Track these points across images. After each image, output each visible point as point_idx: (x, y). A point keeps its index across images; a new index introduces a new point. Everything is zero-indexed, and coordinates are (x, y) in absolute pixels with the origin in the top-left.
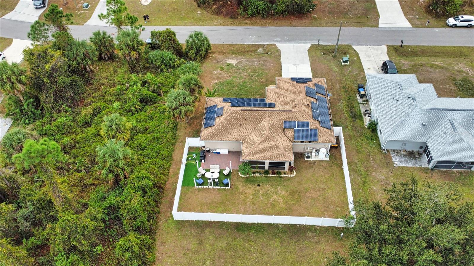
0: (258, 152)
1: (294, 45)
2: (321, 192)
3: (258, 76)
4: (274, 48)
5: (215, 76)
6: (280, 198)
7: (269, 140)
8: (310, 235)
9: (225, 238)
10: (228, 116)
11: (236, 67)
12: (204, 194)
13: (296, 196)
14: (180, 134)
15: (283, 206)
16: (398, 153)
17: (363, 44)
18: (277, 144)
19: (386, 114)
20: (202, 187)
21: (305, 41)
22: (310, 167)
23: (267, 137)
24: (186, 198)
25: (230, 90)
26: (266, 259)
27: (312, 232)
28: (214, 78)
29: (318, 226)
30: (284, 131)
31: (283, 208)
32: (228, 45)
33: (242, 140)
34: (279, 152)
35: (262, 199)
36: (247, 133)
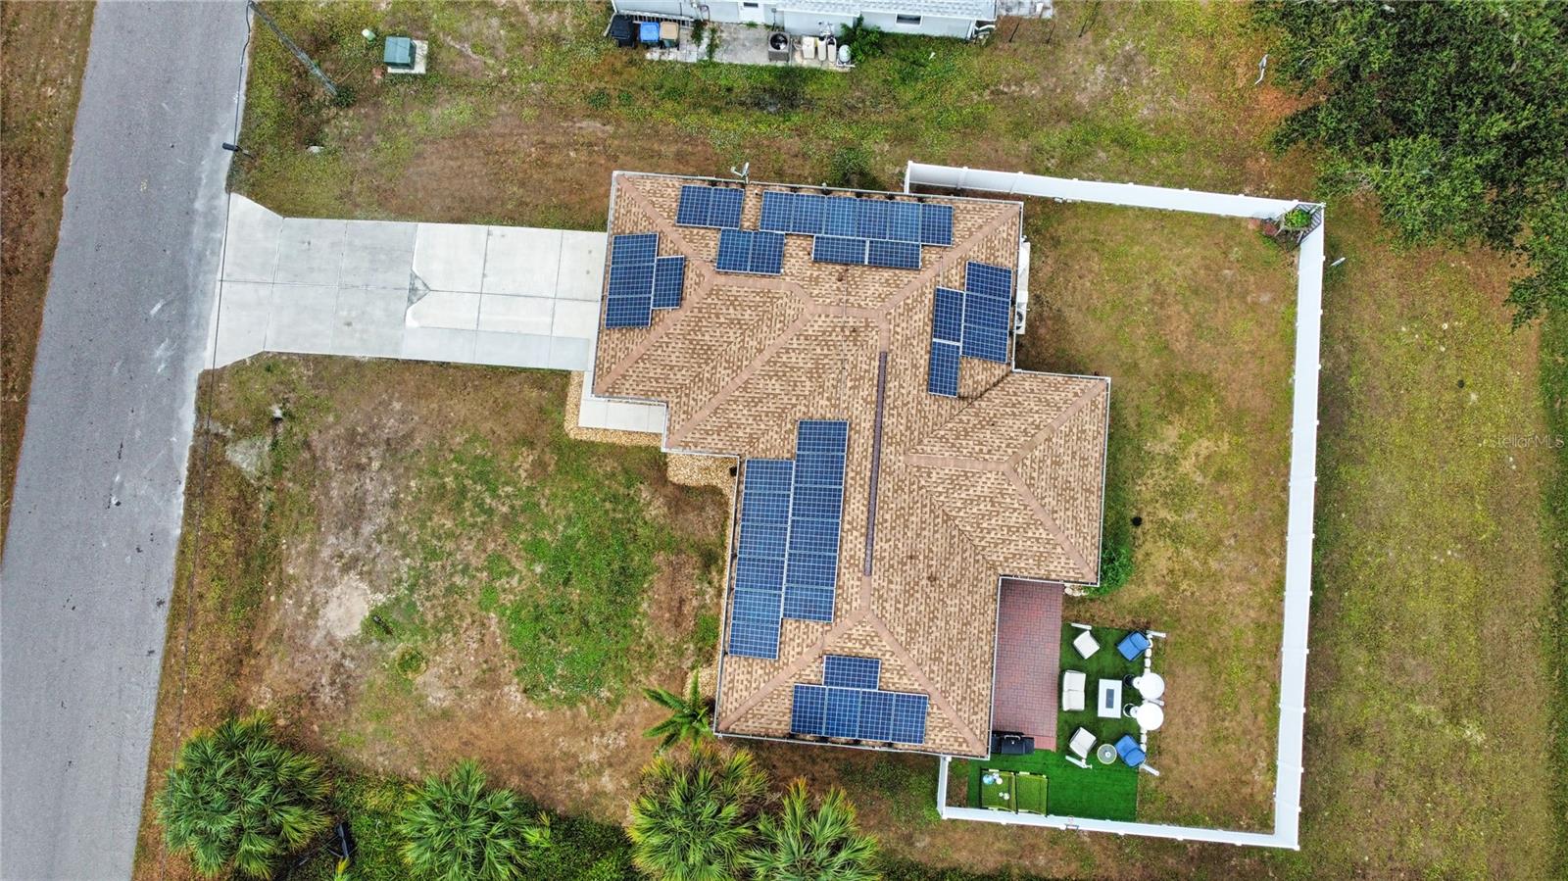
1: (222, 275)
2: (1171, 299)
3: (487, 482)
4: (241, 385)
5: (474, 700)
6: (1193, 448)
7: (1028, 463)
10: (890, 633)
11: (403, 590)
13: (1187, 390)
15: (1226, 439)
18: (1042, 436)
20: (1144, 739)
22: (1059, 317)
23: (1016, 471)
25: (586, 623)
26: (1404, 519)
28: (487, 703)
30: (964, 398)
31: (1233, 442)
32: (172, 628)
33: (993, 578)
34: (1075, 430)
35: (1195, 515)
36: (967, 554)
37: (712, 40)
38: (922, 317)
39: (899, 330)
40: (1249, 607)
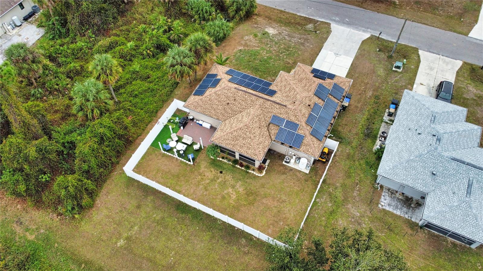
0: (230, 138)
1: (351, 30)
2: (279, 204)
3: (288, 54)
4: (326, 28)
5: (243, 42)
6: (234, 193)
7: (246, 130)
8: (243, 243)
9: (162, 212)
10: (220, 90)
11: (271, 38)
12: (166, 161)
13: (251, 198)
14: (176, 93)
15: (233, 203)
16: (392, 193)
17: (434, 52)
18: (252, 137)
19: (397, 145)
20: (168, 153)
21: (366, 29)
22: (284, 173)
23: (246, 126)
24: (148, 158)
25: (250, 62)
26: (189, 247)
27: (246, 241)
28: (242, 44)
29: (256, 237)
30: (269, 125)
31: (232, 205)
32: (279, 10)
33: (222, 120)
34: (250, 147)
35: (216, 187)
36: (231, 115)
37: (389, 124)
38: (293, 119)
39: (291, 112)
40: (186, 191)
